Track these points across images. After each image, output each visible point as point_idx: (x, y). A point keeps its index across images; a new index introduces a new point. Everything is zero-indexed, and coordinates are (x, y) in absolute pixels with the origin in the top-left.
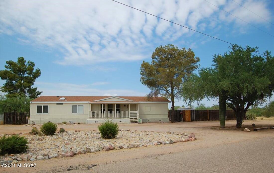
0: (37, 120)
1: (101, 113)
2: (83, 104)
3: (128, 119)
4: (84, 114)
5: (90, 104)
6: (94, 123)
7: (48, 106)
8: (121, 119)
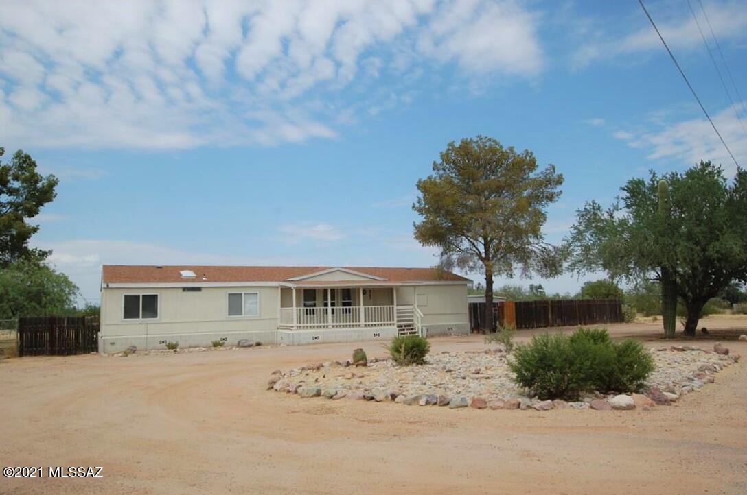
0: (127, 339)
1: (327, 313)
2: (259, 289)
3: (392, 327)
4: (263, 317)
5: (277, 287)
6: (311, 341)
7: (157, 296)
8: (380, 328)
